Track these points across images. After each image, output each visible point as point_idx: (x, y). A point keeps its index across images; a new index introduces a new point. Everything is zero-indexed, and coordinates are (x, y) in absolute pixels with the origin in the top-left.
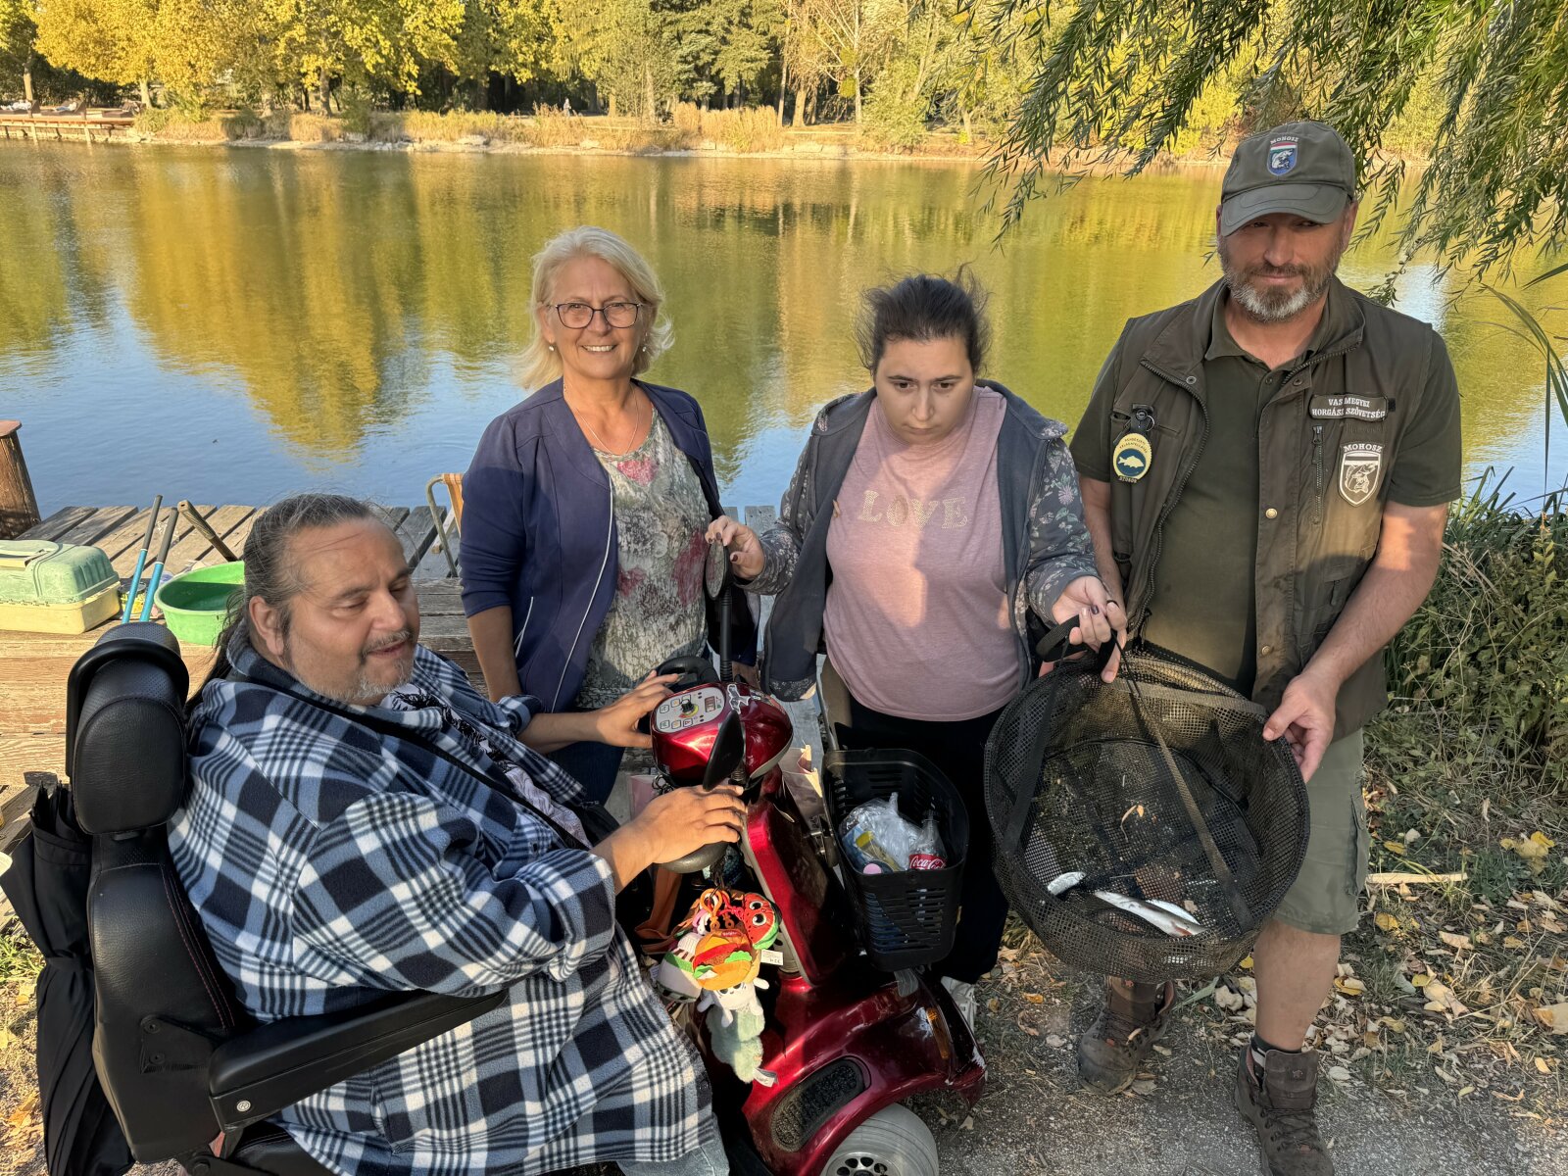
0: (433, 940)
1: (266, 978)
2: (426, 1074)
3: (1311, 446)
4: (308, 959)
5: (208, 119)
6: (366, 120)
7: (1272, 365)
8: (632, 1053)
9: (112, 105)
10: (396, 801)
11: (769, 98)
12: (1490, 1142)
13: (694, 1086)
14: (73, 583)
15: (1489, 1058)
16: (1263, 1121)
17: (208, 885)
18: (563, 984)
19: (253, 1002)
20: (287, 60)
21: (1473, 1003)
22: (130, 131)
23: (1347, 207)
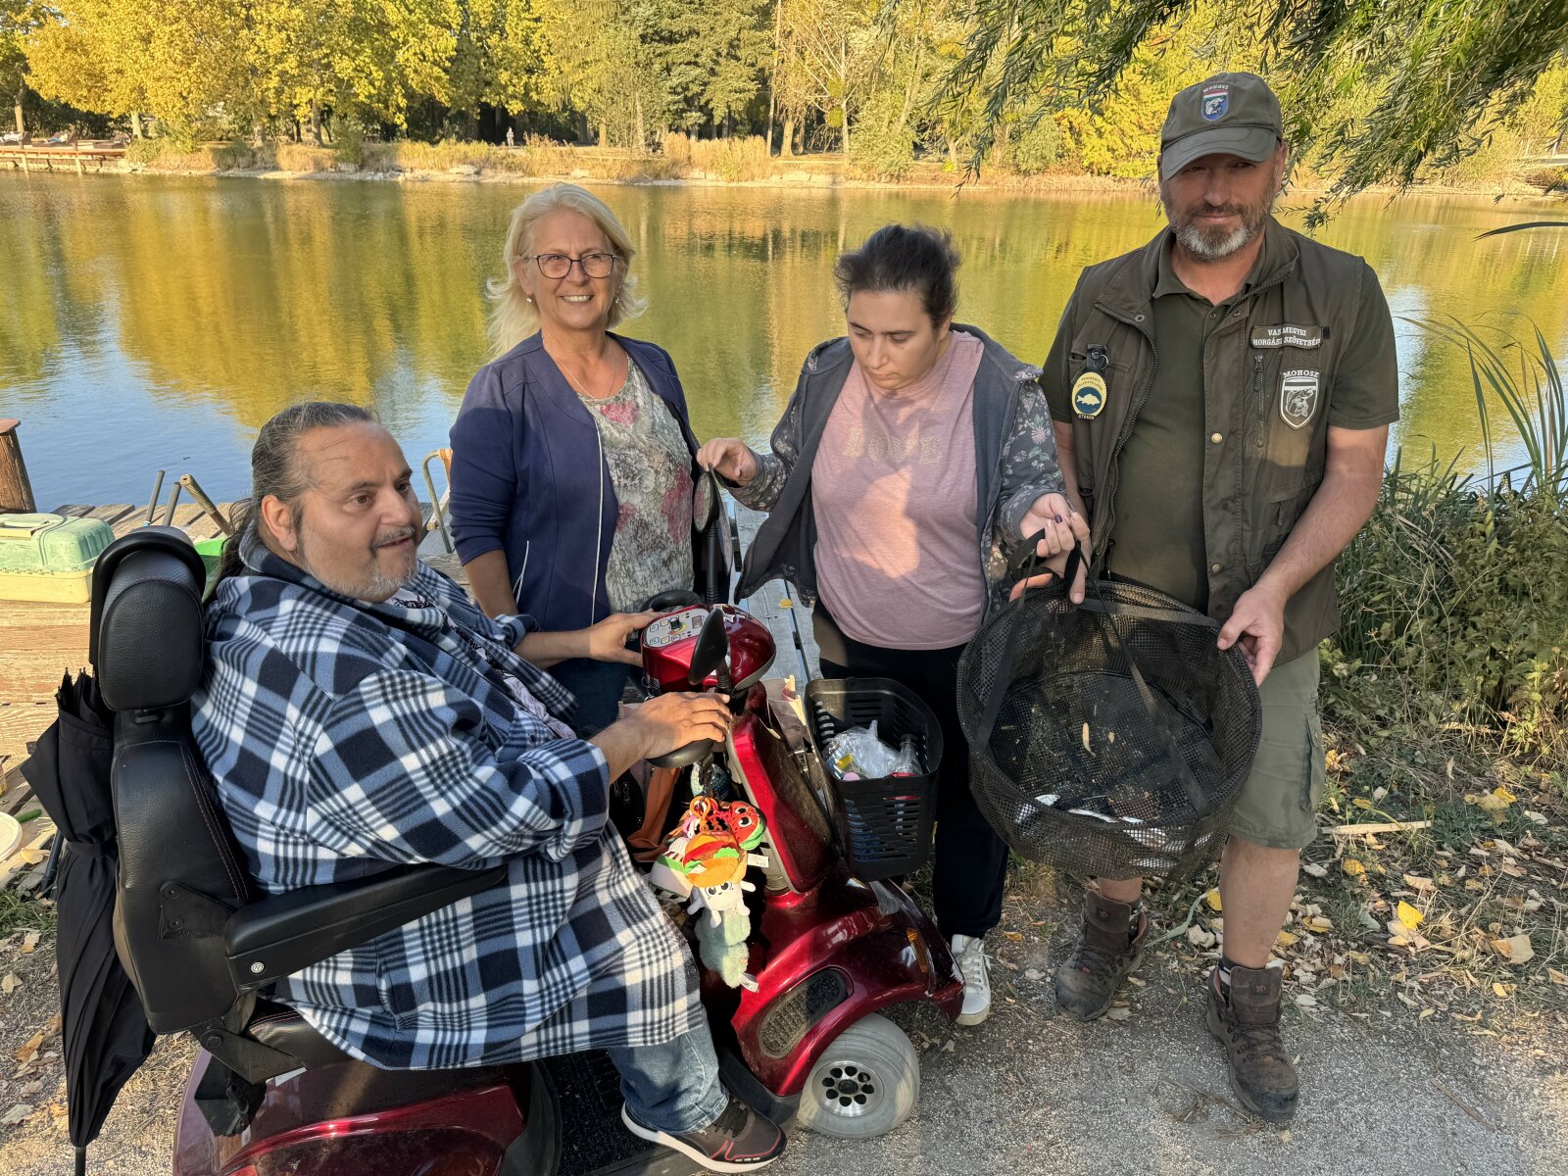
0: (440, 808)
1: (281, 847)
2: (429, 947)
3: (1253, 374)
4: (320, 829)
5: (199, 150)
6: (358, 150)
7: (1216, 302)
8: (624, 937)
9: (103, 138)
10: (407, 677)
11: (757, 128)
12: (1449, 1058)
13: (682, 969)
14: (79, 552)
15: (1450, 986)
16: (1230, 1036)
17: (231, 759)
18: (559, 864)
19: (266, 874)
20: (279, 92)
21: (1435, 936)
22: (122, 162)
23: (1277, 149)
